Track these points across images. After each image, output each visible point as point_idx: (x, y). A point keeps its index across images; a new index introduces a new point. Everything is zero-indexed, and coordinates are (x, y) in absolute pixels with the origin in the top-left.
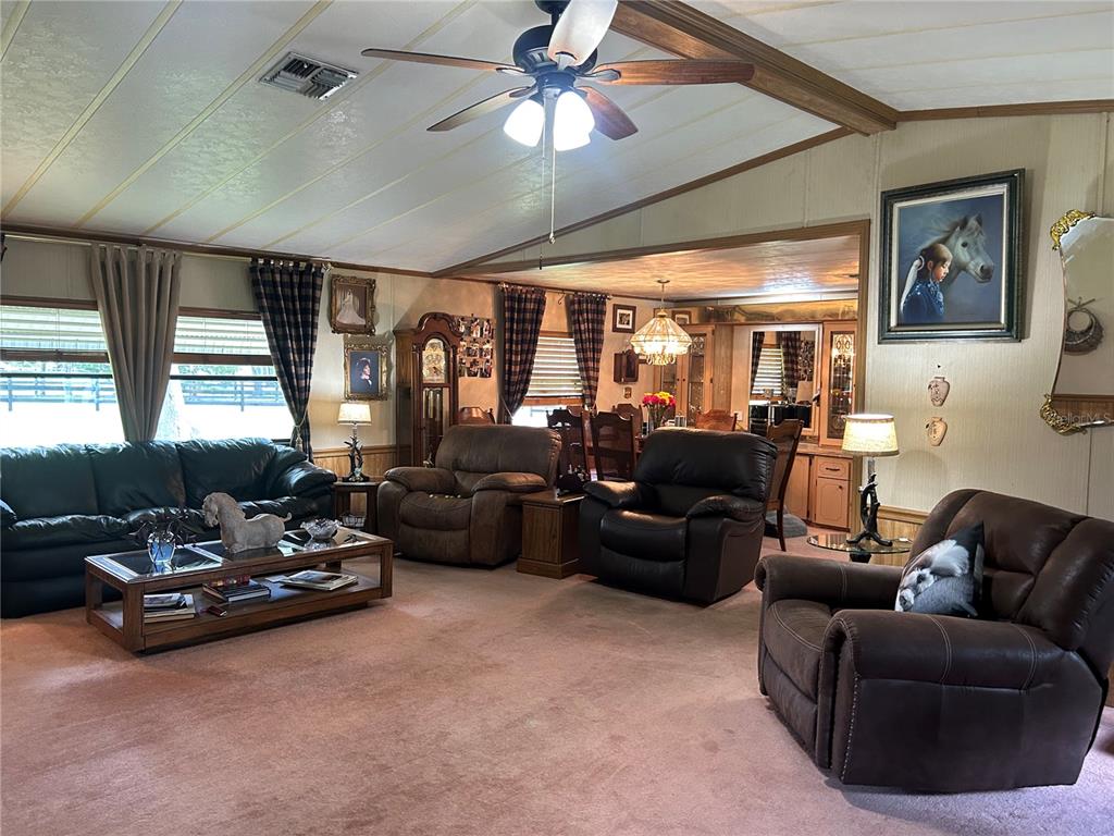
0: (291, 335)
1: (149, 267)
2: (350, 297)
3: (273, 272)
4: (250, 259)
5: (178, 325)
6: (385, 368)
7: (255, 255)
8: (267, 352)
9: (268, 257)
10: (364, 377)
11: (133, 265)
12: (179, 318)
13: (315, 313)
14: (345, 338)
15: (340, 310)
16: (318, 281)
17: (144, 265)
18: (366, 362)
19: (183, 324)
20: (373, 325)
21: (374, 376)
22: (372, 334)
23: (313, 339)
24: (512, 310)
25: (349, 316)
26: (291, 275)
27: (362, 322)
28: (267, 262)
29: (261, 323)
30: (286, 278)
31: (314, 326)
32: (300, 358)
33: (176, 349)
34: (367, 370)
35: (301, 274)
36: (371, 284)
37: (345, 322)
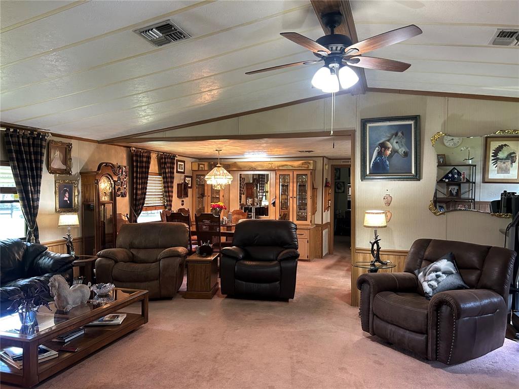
0: (29, 175)
2: (58, 153)
3: (18, 137)
4: (5, 129)
6: (76, 194)
7: (8, 126)
8: (14, 185)
9: (16, 128)
10: (66, 199)
13: (41, 162)
14: (55, 177)
15: (52, 161)
16: (43, 144)
20: (70, 169)
21: (70, 198)
22: (70, 174)
24: (137, 161)
25: (57, 164)
26: (28, 139)
27: (64, 167)
28: (15, 131)
29: (10, 168)
30: (26, 141)
31: (41, 170)
32: (34, 188)
34: (67, 195)
35: (34, 139)
36: (70, 145)
37: (55, 167)
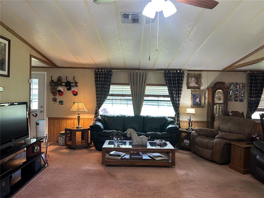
0: (174, 90)
1: (140, 75)
2: (193, 79)
3: (170, 74)
4: (164, 71)
5: (146, 88)
6: (203, 99)
7: (165, 70)
8: (168, 94)
9: (169, 70)
10: (197, 101)
11: (137, 75)
12: (146, 86)
13: (182, 84)
14: (191, 90)
15: (190, 83)
16: (183, 75)
17: (139, 75)
18: (198, 97)
19: (147, 88)
20: (200, 87)
21: (200, 101)
22: (200, 89)
23: (181, 90)
25: (193, 84)
26: (175, 74)
27: (197, 86)
28: (169, 71)
29: (167, 87)
31: (181, 87)
32: (177, 96)
33: (146, 94)
34: (198, 99)
35: (178, 73)
36: (200, 75)
37: (192, 86)
